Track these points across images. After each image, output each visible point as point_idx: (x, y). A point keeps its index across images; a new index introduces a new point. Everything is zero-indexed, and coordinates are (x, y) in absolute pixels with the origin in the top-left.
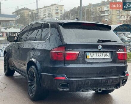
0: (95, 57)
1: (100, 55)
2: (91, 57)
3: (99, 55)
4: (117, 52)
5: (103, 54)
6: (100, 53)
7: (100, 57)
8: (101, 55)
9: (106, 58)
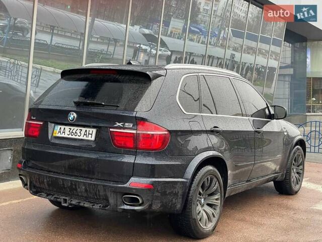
0: (66, 136)
1: (76, 133)
2: (59, 135)
3: (74, 131)
4: (111, 130)
5: (81, 130)
6: (76, 128)
7: (74, 137)
8: (78, 132)
9: (87, 138)
